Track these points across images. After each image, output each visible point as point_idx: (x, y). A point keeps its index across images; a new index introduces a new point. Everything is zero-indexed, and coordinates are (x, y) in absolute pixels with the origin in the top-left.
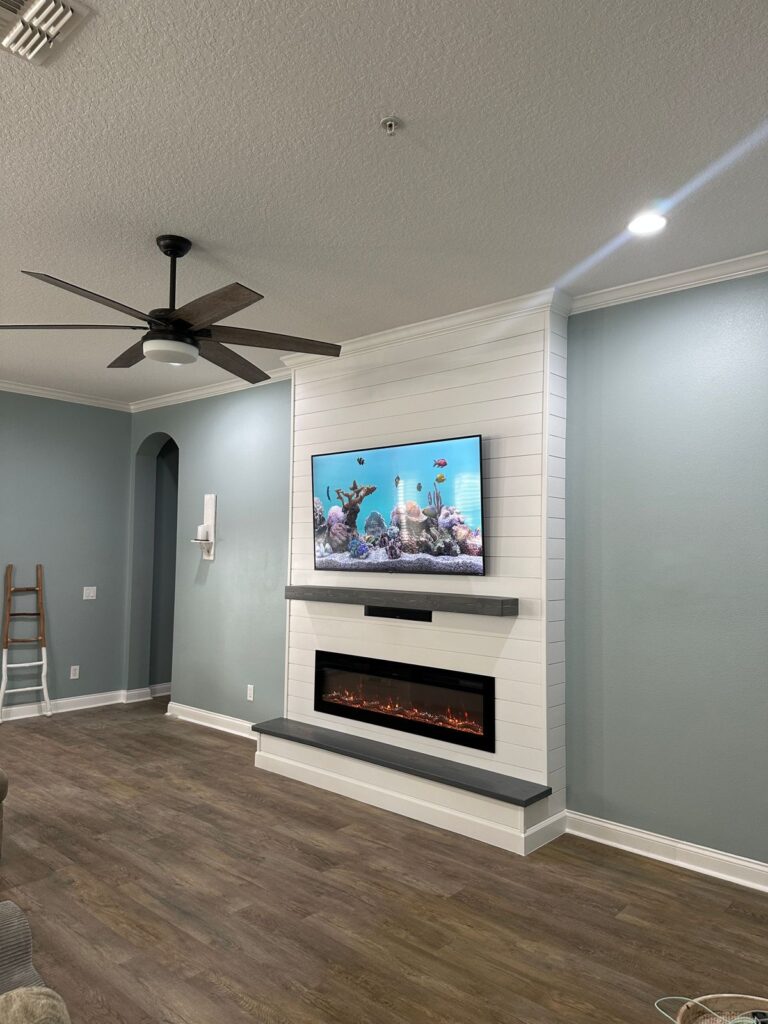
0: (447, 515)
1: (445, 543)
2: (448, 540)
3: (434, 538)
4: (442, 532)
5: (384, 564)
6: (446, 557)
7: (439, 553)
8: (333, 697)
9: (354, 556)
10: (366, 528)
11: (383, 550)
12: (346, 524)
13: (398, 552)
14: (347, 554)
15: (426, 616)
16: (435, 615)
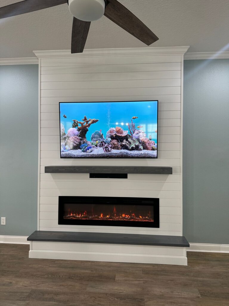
0: (138, 134)
1: (135, 145)
2: (137, 144)
3: (130, 143)
4: (134, 141)
5: (102, 154)
6: (136, 151)
7: (133, 149)
8: (70, 217)
9: (84, 151)
10: (92, 138)
11: (102, 148)
12: (79, 136)
13: (110, 149)
14: (79, 150)
15: (125, 176)
16: (129, 175)
